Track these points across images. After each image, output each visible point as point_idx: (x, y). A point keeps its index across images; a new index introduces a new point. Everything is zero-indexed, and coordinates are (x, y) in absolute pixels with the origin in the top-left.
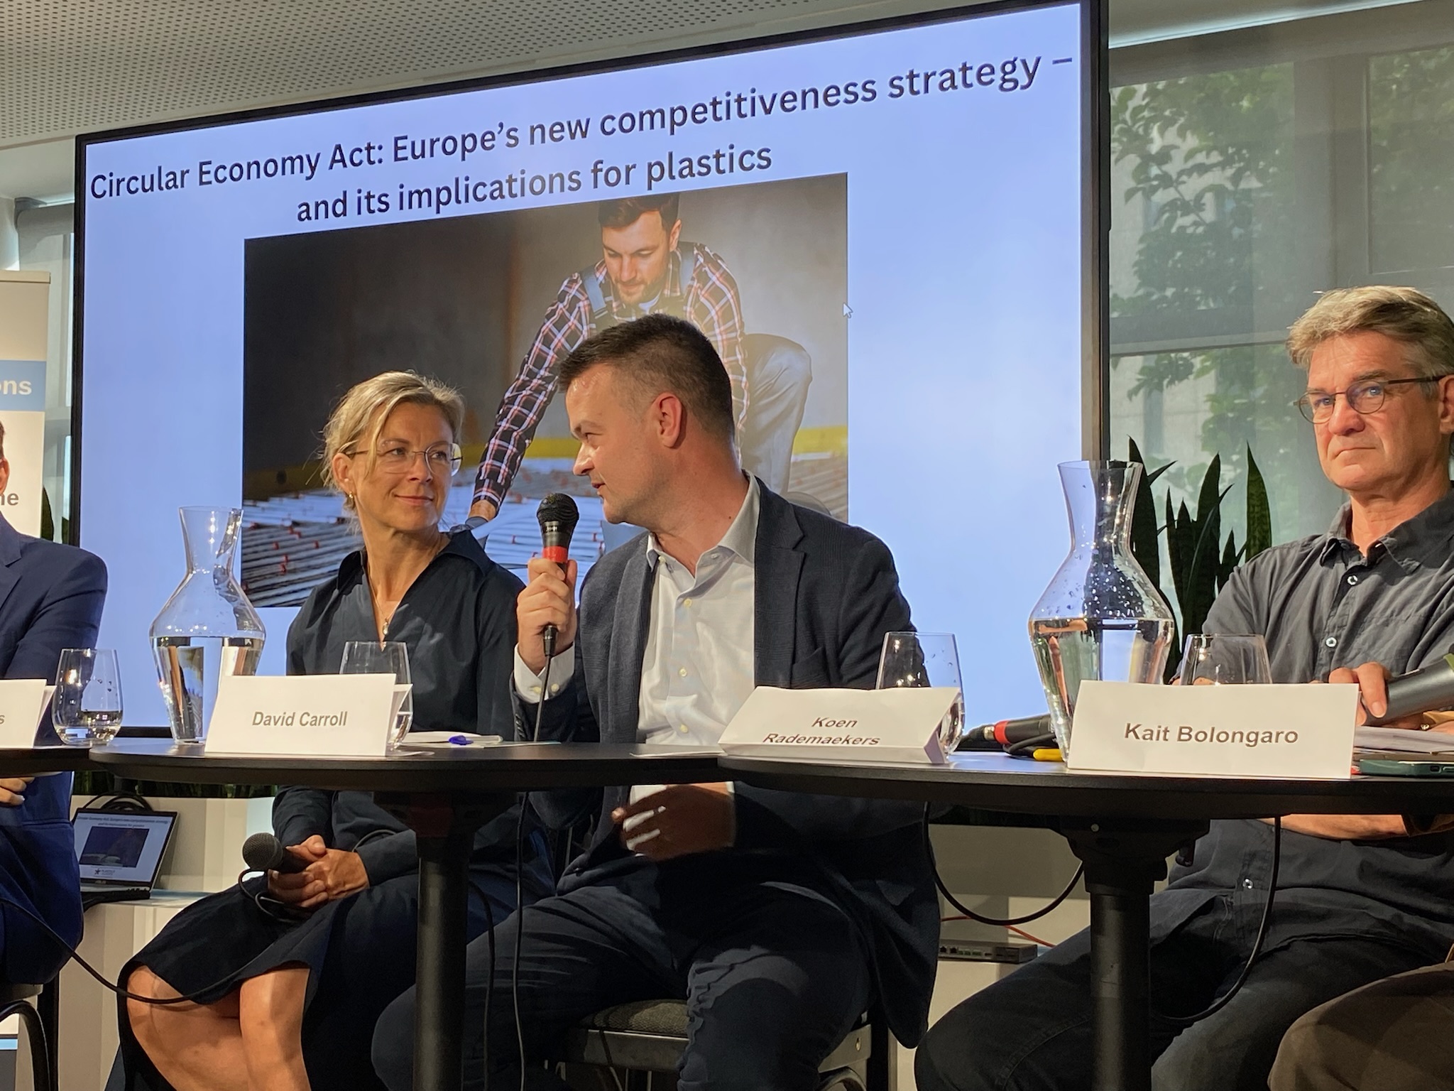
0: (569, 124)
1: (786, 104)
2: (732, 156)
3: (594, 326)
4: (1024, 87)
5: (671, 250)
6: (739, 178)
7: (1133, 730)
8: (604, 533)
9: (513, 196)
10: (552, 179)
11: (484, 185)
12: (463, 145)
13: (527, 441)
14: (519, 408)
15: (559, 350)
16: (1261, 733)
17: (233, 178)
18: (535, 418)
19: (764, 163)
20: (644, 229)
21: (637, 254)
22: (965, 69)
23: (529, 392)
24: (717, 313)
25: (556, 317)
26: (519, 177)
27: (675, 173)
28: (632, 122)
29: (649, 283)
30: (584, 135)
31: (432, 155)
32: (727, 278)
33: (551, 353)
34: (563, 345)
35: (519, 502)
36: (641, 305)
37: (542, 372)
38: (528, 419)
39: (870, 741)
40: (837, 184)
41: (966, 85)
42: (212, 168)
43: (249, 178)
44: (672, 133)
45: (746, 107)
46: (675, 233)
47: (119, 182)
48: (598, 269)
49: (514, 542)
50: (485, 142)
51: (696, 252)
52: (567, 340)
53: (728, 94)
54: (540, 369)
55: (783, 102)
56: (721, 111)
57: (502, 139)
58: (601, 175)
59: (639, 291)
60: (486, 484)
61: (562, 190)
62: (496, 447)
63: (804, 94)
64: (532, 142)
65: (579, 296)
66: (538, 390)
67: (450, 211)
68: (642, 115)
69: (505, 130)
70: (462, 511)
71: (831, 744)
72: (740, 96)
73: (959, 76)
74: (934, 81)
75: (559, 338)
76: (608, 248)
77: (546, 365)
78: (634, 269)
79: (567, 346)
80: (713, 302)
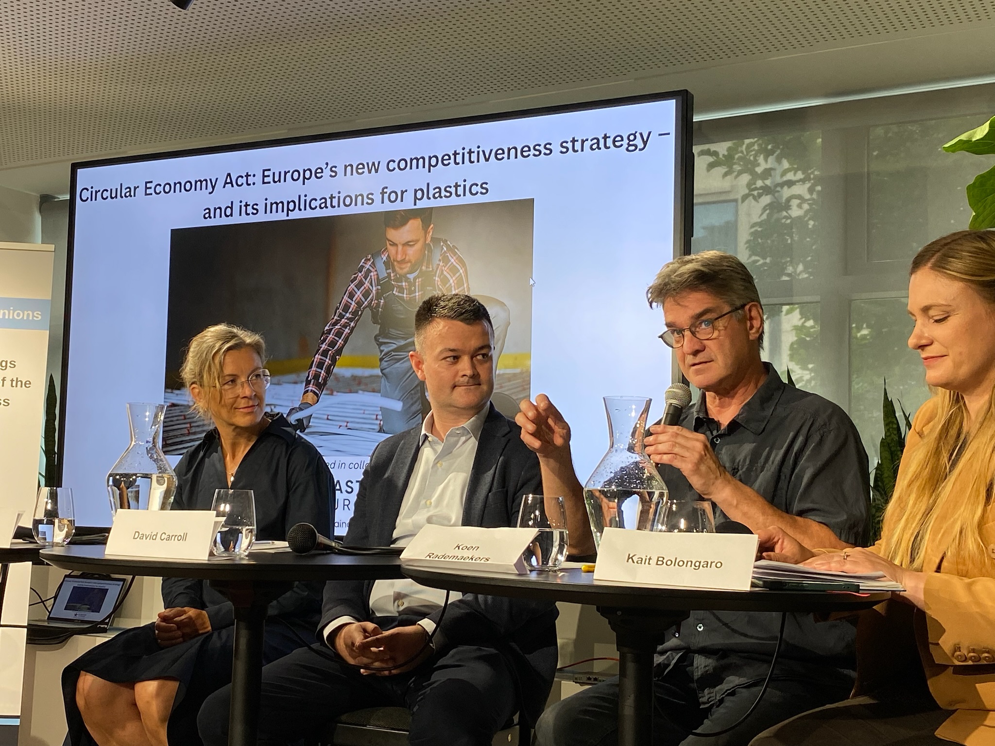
0: (368, 164)
1: (498, 156)
2: (465, 186)
3: (379, 287)
4: (640, 150)
5: (427, 242)
6: (469, 199)
7: (632, 558)
8: (382, 415)
9: (333, 207)
10: (356, 197)
11: (315, 200)
12: (304, 175)
13: (337, 357)
14: (333, 337)
15: (358, 302)
16: (702, 561)
17: (165, 192)
18: (342, 343)
19: (484, 191)
20: (411, 230)
21: (407, 244)
22: (605, 137)
23: (339, 327)
24: (453, 282)
25: (357, 281)
26: (337, 195)
27: (431, 196)
28: (405, 164)
29: (413, 262)
30: (376, 171)
31: (285, 181)
32: (461, 261)
33: (353, 303)
34: (360, 299)
35: (332, 394)
36: (408, 275)
37: (348, 315)
38: (338, 343)
39: (484, 559)
40: (527, 205)
41: (606, 147)
42: (152, 185)
43: (175, 192)
44: (429, 171)
45: (474, 157)
46: (429, 232)
47: (96, 192)
48: (383, 253)
49: (328, 419)
50: (318, 173)
51: (442, 244)
52: (363, 295)
53: (464, 149)
54: (346, 313)
55: (496, 154)
56: (459, 159)
57: (327, 172)
58: (386, 196)
59: (407, 267)
60: (312, 383)
61: (363, 204)
62: (318, 360)
63: (509, 150)
64: (345, 175)
65: (371, 268)
66: (345, 326)
67: (295, 215)
68: (411, 160)
69: (329, 167)
70: (297, 398)
71: (462, 560)
72: (470, 150)
73: (602, 142)
74: (587, 144)
75: (359, 294)
76: (389, 240)
77: (350, 311)
78: (405, 253)
79: (363, 300)
80: (452, 275)
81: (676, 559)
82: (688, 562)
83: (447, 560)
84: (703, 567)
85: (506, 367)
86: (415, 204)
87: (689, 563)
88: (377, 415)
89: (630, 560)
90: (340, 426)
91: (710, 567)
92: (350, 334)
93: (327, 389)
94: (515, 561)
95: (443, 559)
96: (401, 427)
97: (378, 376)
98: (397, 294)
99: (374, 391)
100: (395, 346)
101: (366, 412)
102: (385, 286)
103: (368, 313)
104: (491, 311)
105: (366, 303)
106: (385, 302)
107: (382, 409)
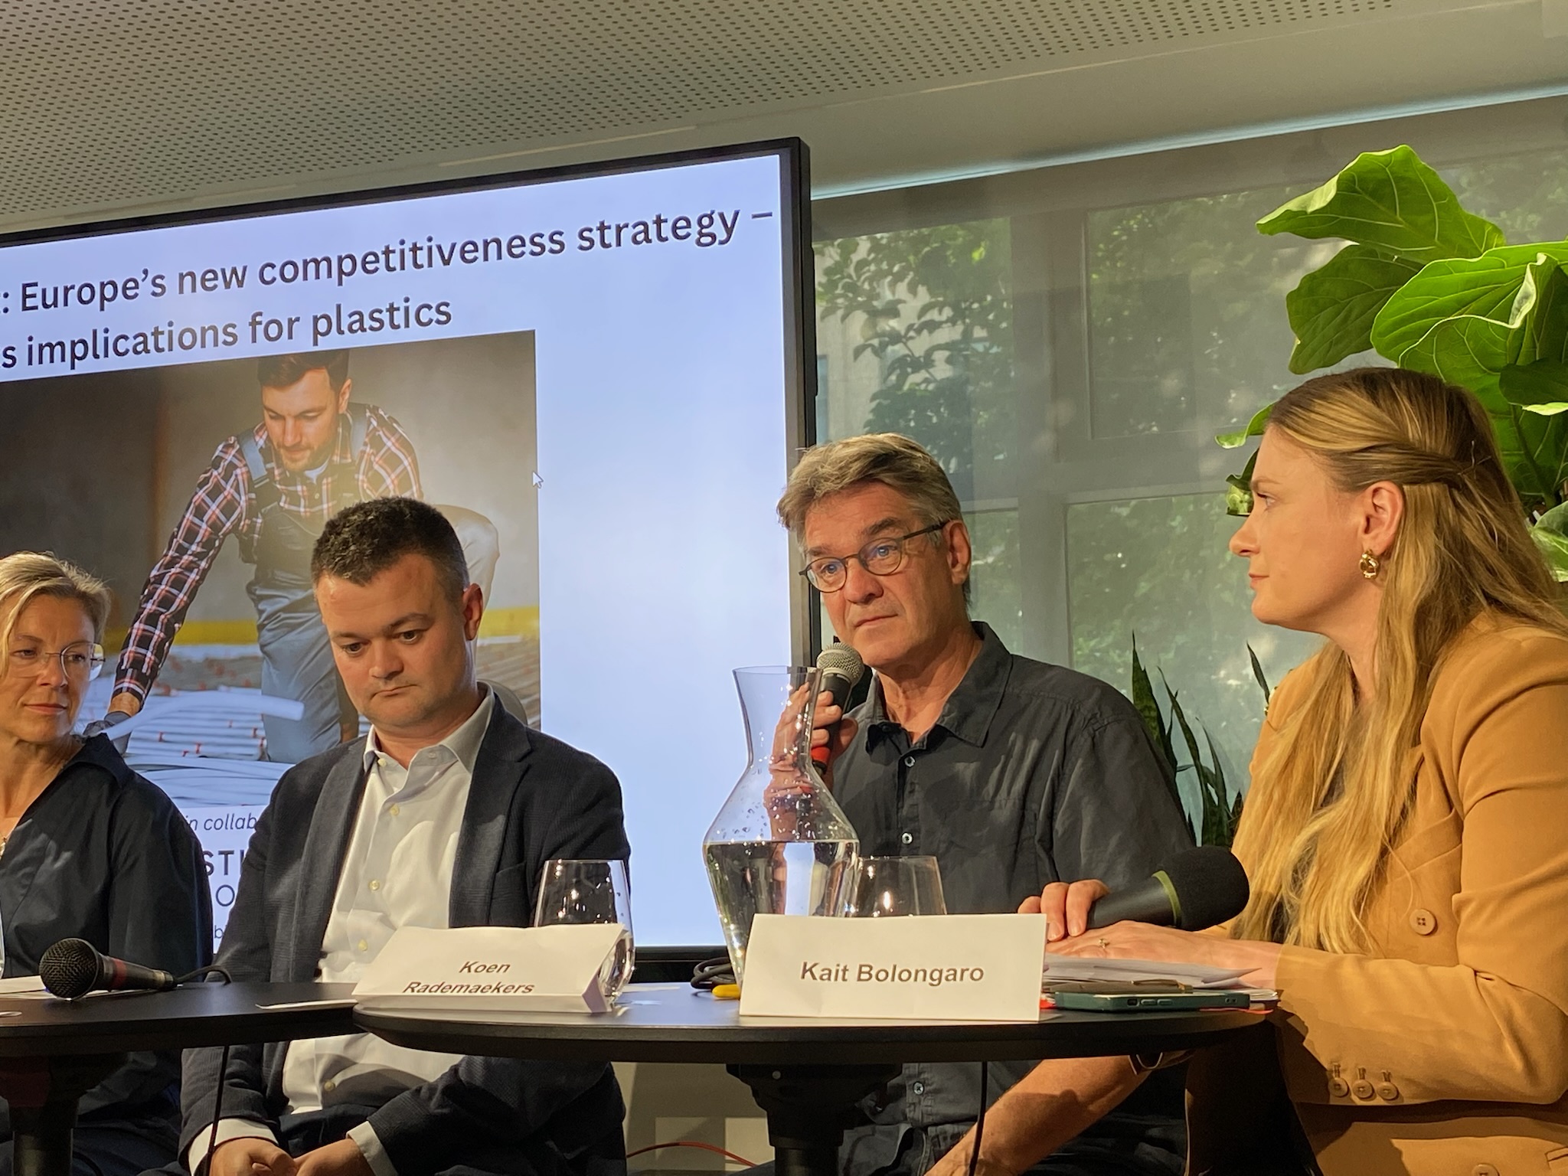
0: (223, 271)
1: (466, 255)
2: (407, 309)
3: (253, 496)
4: (722, 243)
5: (340, 412)
6: (415, 334)
7: (810, 970)
8: (266, 728)
9: (158, 350)
10: (204, 331)
11: (125, 337)
12: (101, 294)
13: (176, 625)
14: (167, 588)
15: (214, 523)
16: (945, 970)
18: (185, 599)
19: (443, 318)
20: (310, 389)
21: (302, 416)
22: (659, 221)
23: (178, 570)
24: (393, 482)
25: (210, 485)
26: (166, 329)
27: (344, 328)
28: (293, 271)
29: (316, 448)
30: (240, 284)
31: (66, 304)
32: (404, 444)
33: (204, 526)
34: (218, 518)
35: (167, 694)
36: (308, 473)
37: (194, 548)
38: (178, 600)
40: (524, 342)
41: (661, 239)
44: (340, 283)
45: (422, 258)
46: (344, 393)
48: (257, 432)
49: (161, 740)
50: (128, 289)
51: (368, 414)
52: (221, 511)
53: (402, 242)
54: (191, 544)
55: (463, 251)
56: (395, 259)
57: (146, 287)
58: (260, 329)
59: (304, 458)
60: (129, 674)
61: (216, 344)
62: (140, 632)
63: (486, 244)
65: (236, 462)
66: (189, 568)
67: (84, 367)
68: (306, 263)
69: (150, 277)
71: (479, 993)
72: (415, 245)
73: (652, 229)
74: (626, 234)
75: (214, 509)
76: (269, 410)
77: (198, 539)
78: (300, 434)
79: (223, 518)
80: (389, 470)
81: (895, 967)
82: (917, 972)
83: (448, 993)
84: (947, 979)
85: (494, 634)
86: (316, 343)
87: (921, 974)
88: (255, 730)
89: (808, 974)
90: (185, 752)
91: (962, 979)
92: (198, 583)
93: (158, 685)
94: (585, 988)
95: (439, 993)
96: (303, 749)
97: (255, 658)
98: (286, 506)
99: (248, 685)
100: (285, 602)
101: (234, 725)
102: (263, 493)
103: (232, 541)
104: (463, 533)
105: (228, 524)
106: (264, 523)
107: (264, 717)
